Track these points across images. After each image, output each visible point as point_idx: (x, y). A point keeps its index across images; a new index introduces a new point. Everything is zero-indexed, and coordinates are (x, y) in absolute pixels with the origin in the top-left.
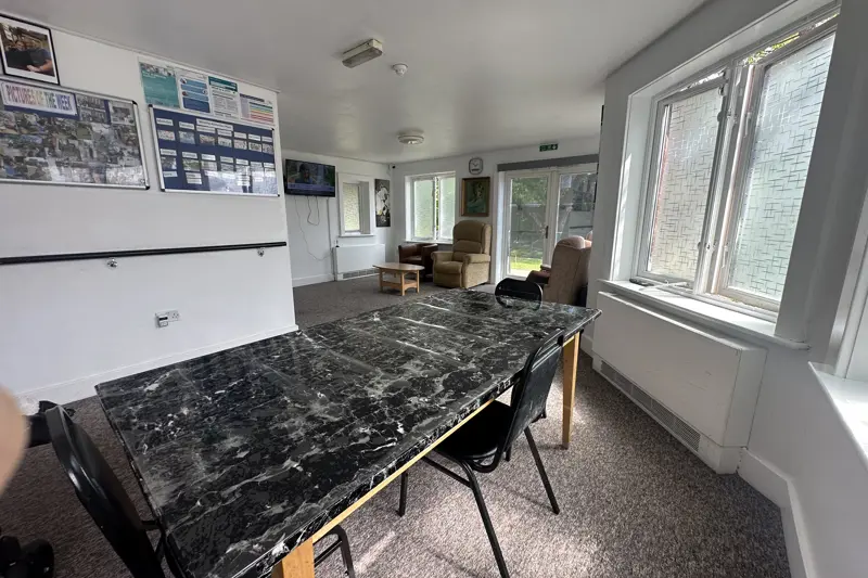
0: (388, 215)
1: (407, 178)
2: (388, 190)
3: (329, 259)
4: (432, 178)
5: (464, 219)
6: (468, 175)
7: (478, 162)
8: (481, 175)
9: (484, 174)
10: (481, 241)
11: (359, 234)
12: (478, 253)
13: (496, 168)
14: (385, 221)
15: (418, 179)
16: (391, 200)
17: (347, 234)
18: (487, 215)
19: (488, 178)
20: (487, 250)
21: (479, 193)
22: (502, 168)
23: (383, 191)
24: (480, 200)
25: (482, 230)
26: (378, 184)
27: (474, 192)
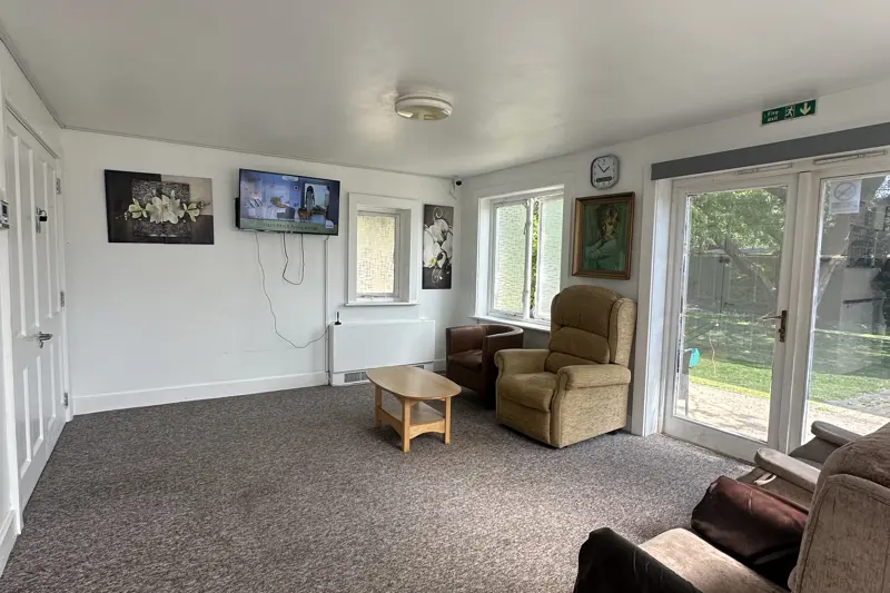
0: (447, 267)
1: (483, 202)
2: (450, 223)
3: (321, 344)
4: (524, 200)
5: (578, 281)
6: (589, 192)
7: (609, 162)
8: (614, 191)
9: (621, 188)
10: (608, 333)
11: (389, 301)
12: (600, 362)
13: (648, 173)
14: (440, 277)
15: (503, 203)
16: (454, 241)
17: (360, 301)
18: (625, 275)
19: (630, 196)
20: (622, 355)
21: (610, 228)
22: (661, 171)
23: (439, 225)
24: (611, 244)
25: (611, 310)
26: (430, 213)
27: (600, 225)
